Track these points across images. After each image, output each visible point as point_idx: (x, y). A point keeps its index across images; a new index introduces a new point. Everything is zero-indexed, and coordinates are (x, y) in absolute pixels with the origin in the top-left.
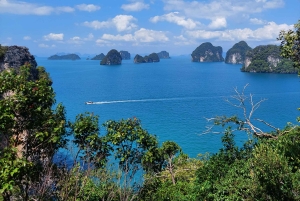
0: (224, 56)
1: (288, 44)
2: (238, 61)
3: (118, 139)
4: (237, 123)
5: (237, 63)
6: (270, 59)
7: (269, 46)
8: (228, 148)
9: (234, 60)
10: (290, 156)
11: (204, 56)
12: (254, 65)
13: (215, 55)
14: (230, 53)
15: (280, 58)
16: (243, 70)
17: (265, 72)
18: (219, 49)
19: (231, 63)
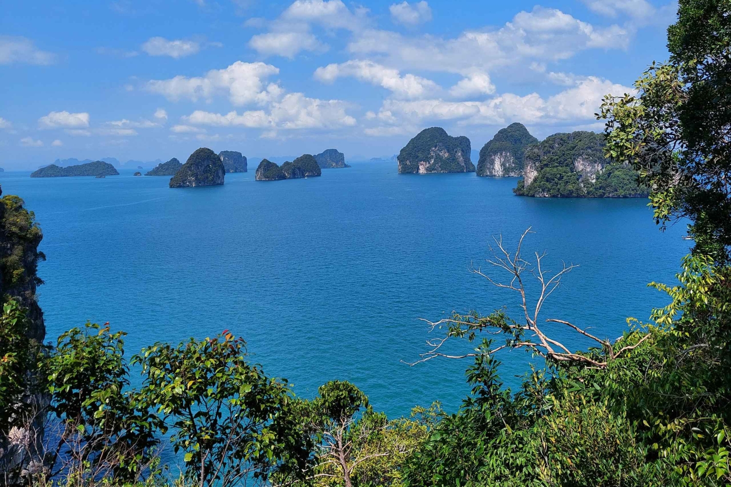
0: (475, 159)
1: (623, 128)
2: (506, 170)
3: (174, 399)
4: (506, 329)
5: (506, 177)
6: (580, 165)
7: (578, 135)
8: (485, 397)
9: (498, 168)
10: (640, 417)
11: (427, 160)
12: (544, 179)
13: (453, 159)
14: (487, 153)
15: (602, 161)
16: (520, 193)
17: (569, 196)
18: (464, 143)
19: (492, 176)
